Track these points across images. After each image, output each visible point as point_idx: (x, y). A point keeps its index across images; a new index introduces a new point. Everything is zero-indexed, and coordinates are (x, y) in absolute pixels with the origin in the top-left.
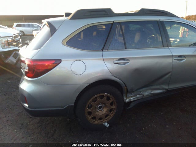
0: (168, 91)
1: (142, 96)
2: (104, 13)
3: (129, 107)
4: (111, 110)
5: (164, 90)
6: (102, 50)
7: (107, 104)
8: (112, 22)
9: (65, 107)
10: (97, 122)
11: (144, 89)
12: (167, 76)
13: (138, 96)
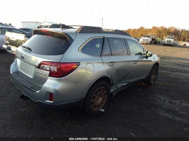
0: (130, 83)
1: (117, 88)
2: (98, 30)
3: (113, 96)
4: (104, 99)
5: (128, 83)
6: (101, 56)
7: (102, 95)
8: (103, 37)
9: (79, 100)
10: (96, 109)
11: (118, 83)
12: (130, 74)
13: (115, 88)
